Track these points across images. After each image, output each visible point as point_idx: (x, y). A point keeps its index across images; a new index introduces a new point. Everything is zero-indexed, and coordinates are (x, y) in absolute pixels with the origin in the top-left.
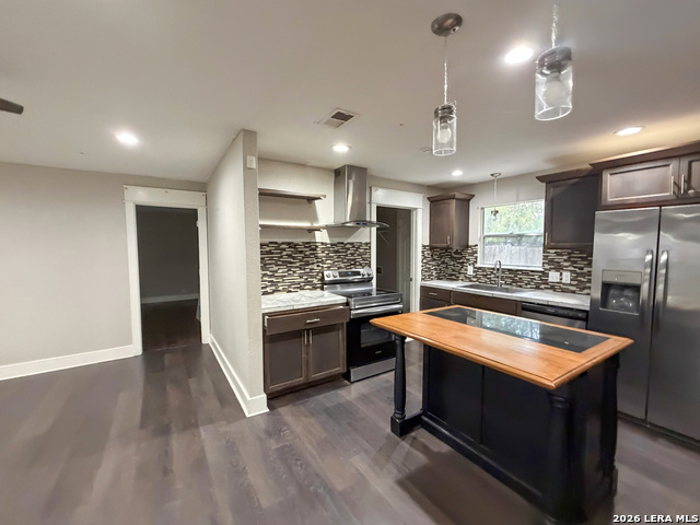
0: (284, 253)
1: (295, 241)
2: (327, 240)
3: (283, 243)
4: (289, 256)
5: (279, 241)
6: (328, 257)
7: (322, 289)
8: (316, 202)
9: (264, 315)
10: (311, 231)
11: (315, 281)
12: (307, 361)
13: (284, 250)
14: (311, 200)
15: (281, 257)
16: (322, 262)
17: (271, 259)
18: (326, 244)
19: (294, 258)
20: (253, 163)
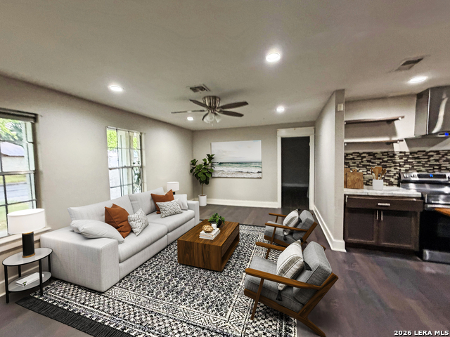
0: (364, 159)
1: (374, 151)
2: (407, 150)
3: (364, 153)
4: (368, 161)
5: (361, 151)
6: (406, 162)
7: (398, 185)
8: (395, 122)
9: (345, 195)
10: (390, 144)
11: (392, 180)
12: (378, 231)
13: (365, 157)
14: (390, 121)
15: (362, 162)
16: (400, 166)
17: (354, 163)
18: (405, 153)
19: (373, 163)
20: (342, 107)
